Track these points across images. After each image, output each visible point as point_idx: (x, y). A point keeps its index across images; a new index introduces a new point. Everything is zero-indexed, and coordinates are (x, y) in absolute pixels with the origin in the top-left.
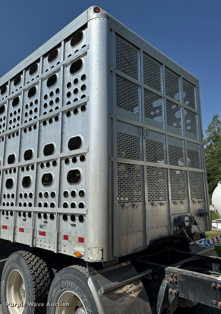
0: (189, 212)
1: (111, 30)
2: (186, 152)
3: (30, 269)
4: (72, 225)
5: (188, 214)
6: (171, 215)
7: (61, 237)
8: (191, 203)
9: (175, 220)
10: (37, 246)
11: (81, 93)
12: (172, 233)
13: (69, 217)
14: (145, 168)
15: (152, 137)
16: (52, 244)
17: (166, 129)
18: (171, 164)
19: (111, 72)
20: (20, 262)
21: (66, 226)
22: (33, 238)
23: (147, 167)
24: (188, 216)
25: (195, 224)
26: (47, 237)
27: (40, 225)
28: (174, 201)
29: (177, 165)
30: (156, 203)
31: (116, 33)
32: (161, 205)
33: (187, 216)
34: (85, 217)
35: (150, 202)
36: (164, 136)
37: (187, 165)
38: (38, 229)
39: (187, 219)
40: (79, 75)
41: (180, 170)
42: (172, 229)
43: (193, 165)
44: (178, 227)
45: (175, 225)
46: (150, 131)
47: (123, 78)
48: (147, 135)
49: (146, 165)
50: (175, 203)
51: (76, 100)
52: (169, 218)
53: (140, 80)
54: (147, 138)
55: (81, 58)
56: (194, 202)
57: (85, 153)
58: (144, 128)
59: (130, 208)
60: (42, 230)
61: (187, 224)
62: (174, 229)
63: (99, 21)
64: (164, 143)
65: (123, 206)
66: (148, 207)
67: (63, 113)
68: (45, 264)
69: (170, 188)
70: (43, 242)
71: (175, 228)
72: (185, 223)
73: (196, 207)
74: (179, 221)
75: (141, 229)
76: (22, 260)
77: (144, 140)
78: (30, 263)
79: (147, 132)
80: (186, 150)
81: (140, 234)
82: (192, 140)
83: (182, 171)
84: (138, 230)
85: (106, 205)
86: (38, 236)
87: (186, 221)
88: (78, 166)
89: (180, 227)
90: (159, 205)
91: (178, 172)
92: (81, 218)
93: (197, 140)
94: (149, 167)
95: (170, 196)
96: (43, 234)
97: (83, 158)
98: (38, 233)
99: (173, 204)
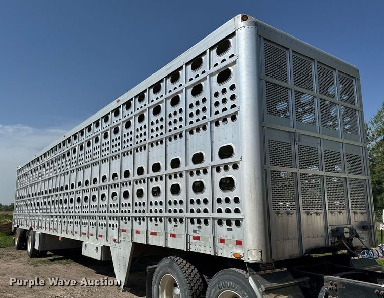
0: (350, 223)
1: (260, 36)
2: (345, 156)
3: (184, 273)
4: (228, 229)
5: (349, 226)
6: (328, 225)
7: (217, 241)
8: (352, 215)
9: (333, 230)
10: (191, 250)
11: (230, 103)
12: (330, 245)
13: (225, 223)
14: (299, 175)
15: (305, 142)
16: (208, 247)
17: (321, 132)
18: (327, 171)
19: (261, 79)
20: (173, 266)
21: (222, 231)
22: (187, 242)
23: (301, 174)
24: (349, 228)
25: (357, 236)
26: (202, 241)
27: (194, 230)
28: (331, 211)
29: (334, 171)
30: (311, 212)
31: (264, 38)
32: (317, 215)
33: (346, 227)
34: (242, 221)
35: (305, 211)
36: (318, 139)
37: (347, 171)
38: (191, 234)
39: (346, 230)
40: (227, 85)
41: (337, 178)
42: (330, 239)
43: (353, 170)
44: (336, 239)
45: (333, 236)
46: (302, 136)
47: (272, 83)
48: (299, 141)
49: (299, 172)
50: (332, 213)
51: (225, 110)
52: (326, 227)
53: (290, 83)
54: (300, 144)
55: (229, 68)
56: (355, 213)
57: (238, 162)
58: (296, 134)
59: (285, 216)
60: (196, 235)
61: (347, 235)
62: (332, 240)
63: (248, 30)
64: (319, 148)
65: (278, 213)
66: (304, 216)
67: (211, 122)
68: (196, 270)
69: (326, 196)
70: (197, 246)
71: (334, 239)
72: (345, 234)
73: (357, 218)
74: (337, 232)
75: (297, 237)
76: (175, 265)
77: (297, 147)
78: (183, 268)
79: (299, 137)
80: (345, 154)
81: (296, 242)
82: (352, 143)
83: (340, 178)
84: (293, 238)
85: (262, 210)
86: (192, 241)
87: (346, 233)
88: (231, 173)
89: (339, 238)
90: (315, 215)
91: (335, 180)
92: (238, 223)
93: (358, 142)
94: (303, 174)
95: (327, 206)
96: (198, 238)
97: (235, 166)
98: (191, 237)
99: (330, 214)
